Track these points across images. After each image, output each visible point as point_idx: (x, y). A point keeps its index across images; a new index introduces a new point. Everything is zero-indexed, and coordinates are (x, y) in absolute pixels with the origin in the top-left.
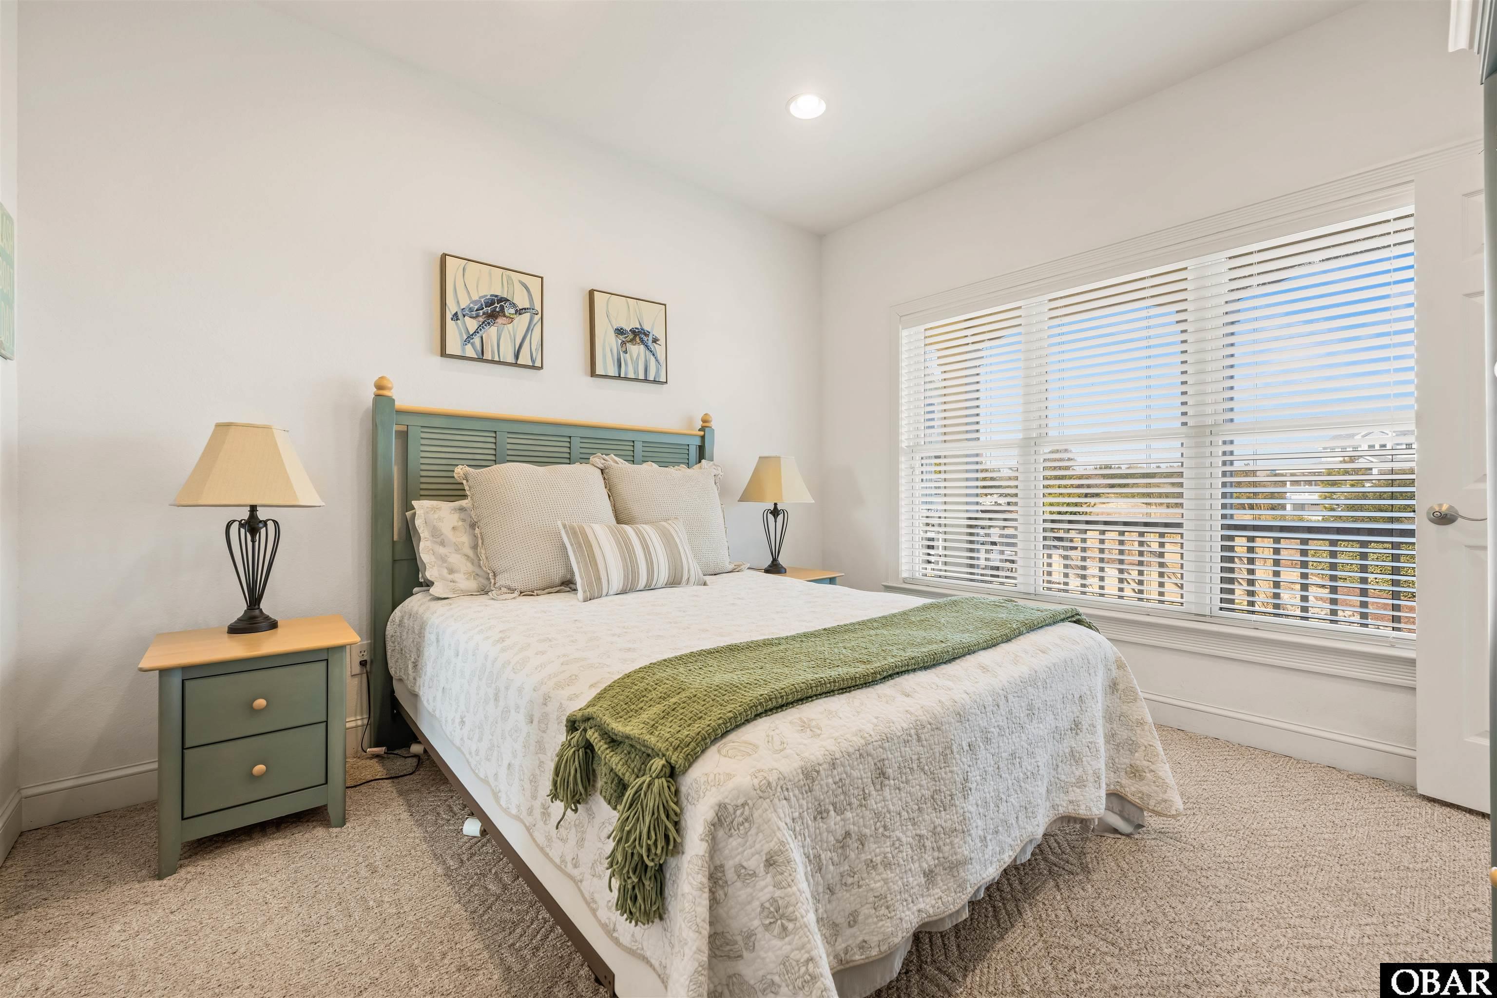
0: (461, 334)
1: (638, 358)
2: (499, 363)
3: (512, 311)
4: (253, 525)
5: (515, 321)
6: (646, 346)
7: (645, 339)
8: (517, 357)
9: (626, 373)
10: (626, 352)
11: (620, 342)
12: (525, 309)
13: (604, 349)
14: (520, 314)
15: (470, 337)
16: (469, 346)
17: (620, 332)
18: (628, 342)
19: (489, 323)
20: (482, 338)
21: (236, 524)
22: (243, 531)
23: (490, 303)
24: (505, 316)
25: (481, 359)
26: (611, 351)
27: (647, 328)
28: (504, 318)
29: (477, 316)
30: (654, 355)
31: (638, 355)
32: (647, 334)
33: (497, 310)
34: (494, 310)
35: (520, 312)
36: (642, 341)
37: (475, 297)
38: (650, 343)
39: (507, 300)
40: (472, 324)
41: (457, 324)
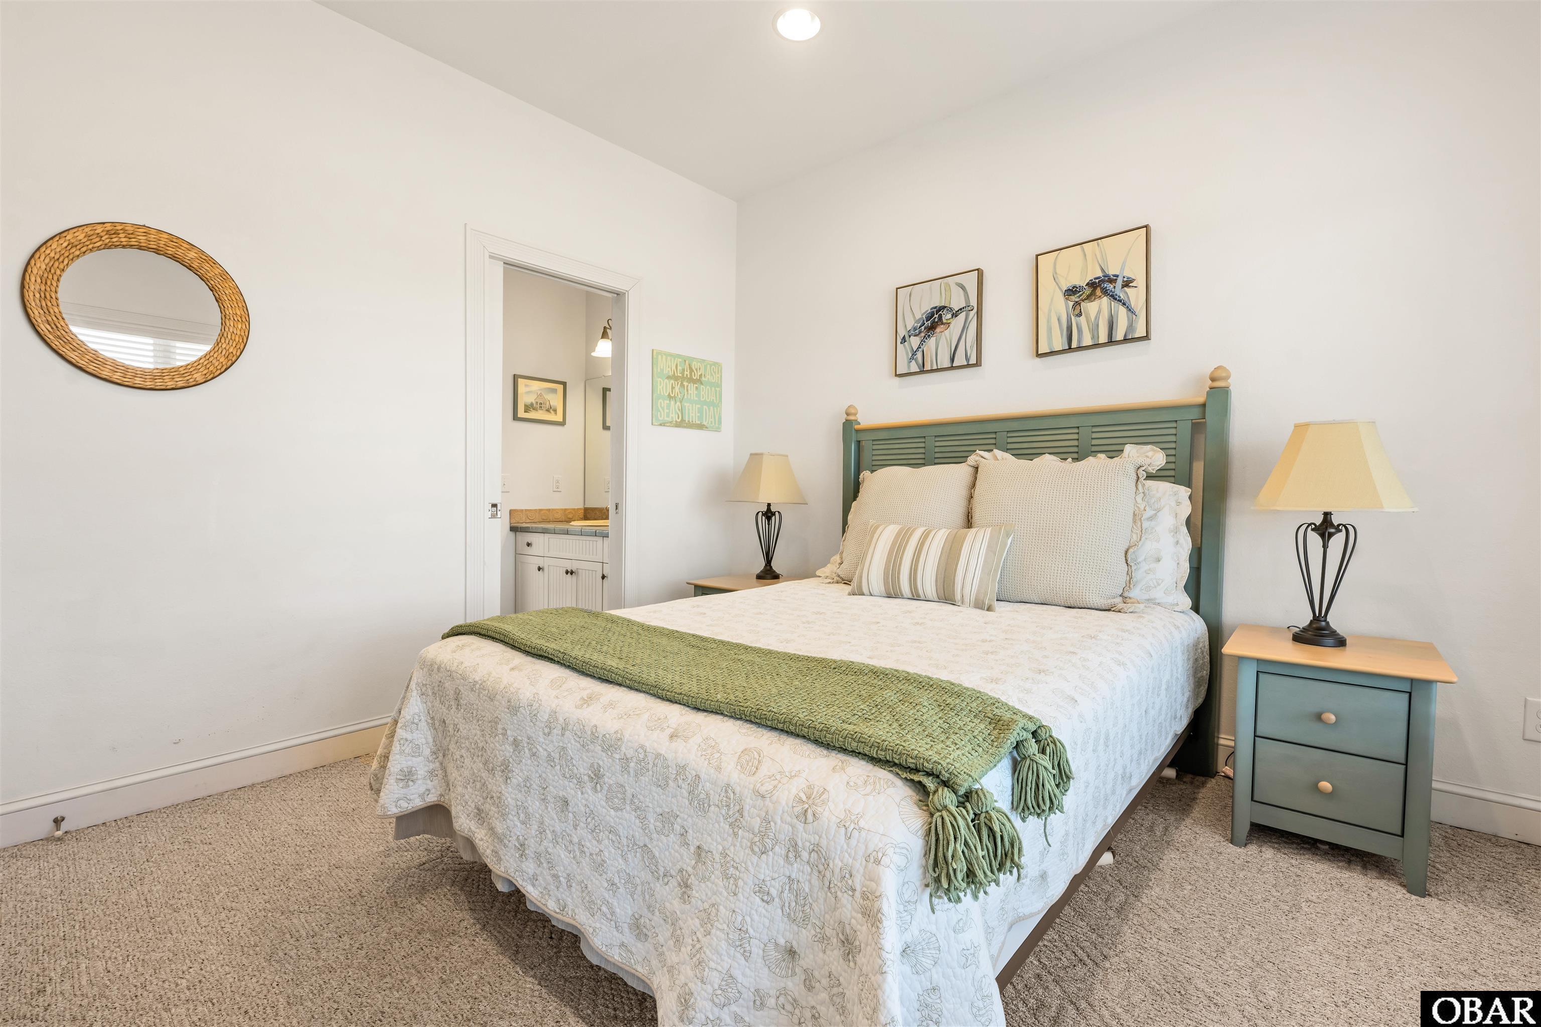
0: (907, 354)
1: (1097, 318)
2: (938, 370)
3: (949, 316)
4: (769, 514)
5: (951, 326)
6: (1112, 296)
7: (1110, 287)
8: (952, 360)
9: (1079, 340)
10: (1080, 315)
11: (1071, 304)
12: (961, 309)
13: (1049, 321)
14: (956, 316)
15: (914, 353)
16: (913, 361)
17: (1071, 292)
18: (1083, 301)
19: (929, 336)
20: (923, 351)
21: (760, 513)
22: (764, 518)
23: (930, 316)
24: (943, 324)
25: (922, 371)
26: (1059, 320)
27: (1111, 272)
28: (942, 326)
29: (920, 332)
30: (1124, 304)
31: (1099, 312)
32: (1112, 280)
33: (936, 320)
34: (934, 322)
35: (955, 315)
36: (1105, 292)
37: (918, 316)
38: (1118, 291)
39: (944, 307)
40: (915, 341)
41: (904, 346)
